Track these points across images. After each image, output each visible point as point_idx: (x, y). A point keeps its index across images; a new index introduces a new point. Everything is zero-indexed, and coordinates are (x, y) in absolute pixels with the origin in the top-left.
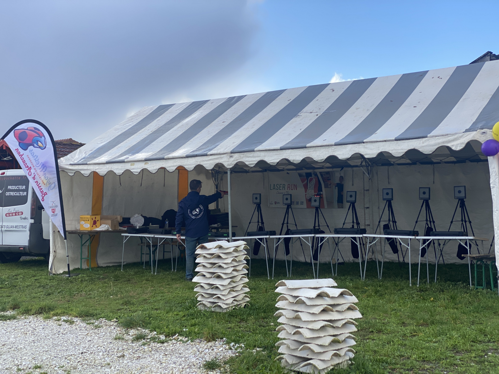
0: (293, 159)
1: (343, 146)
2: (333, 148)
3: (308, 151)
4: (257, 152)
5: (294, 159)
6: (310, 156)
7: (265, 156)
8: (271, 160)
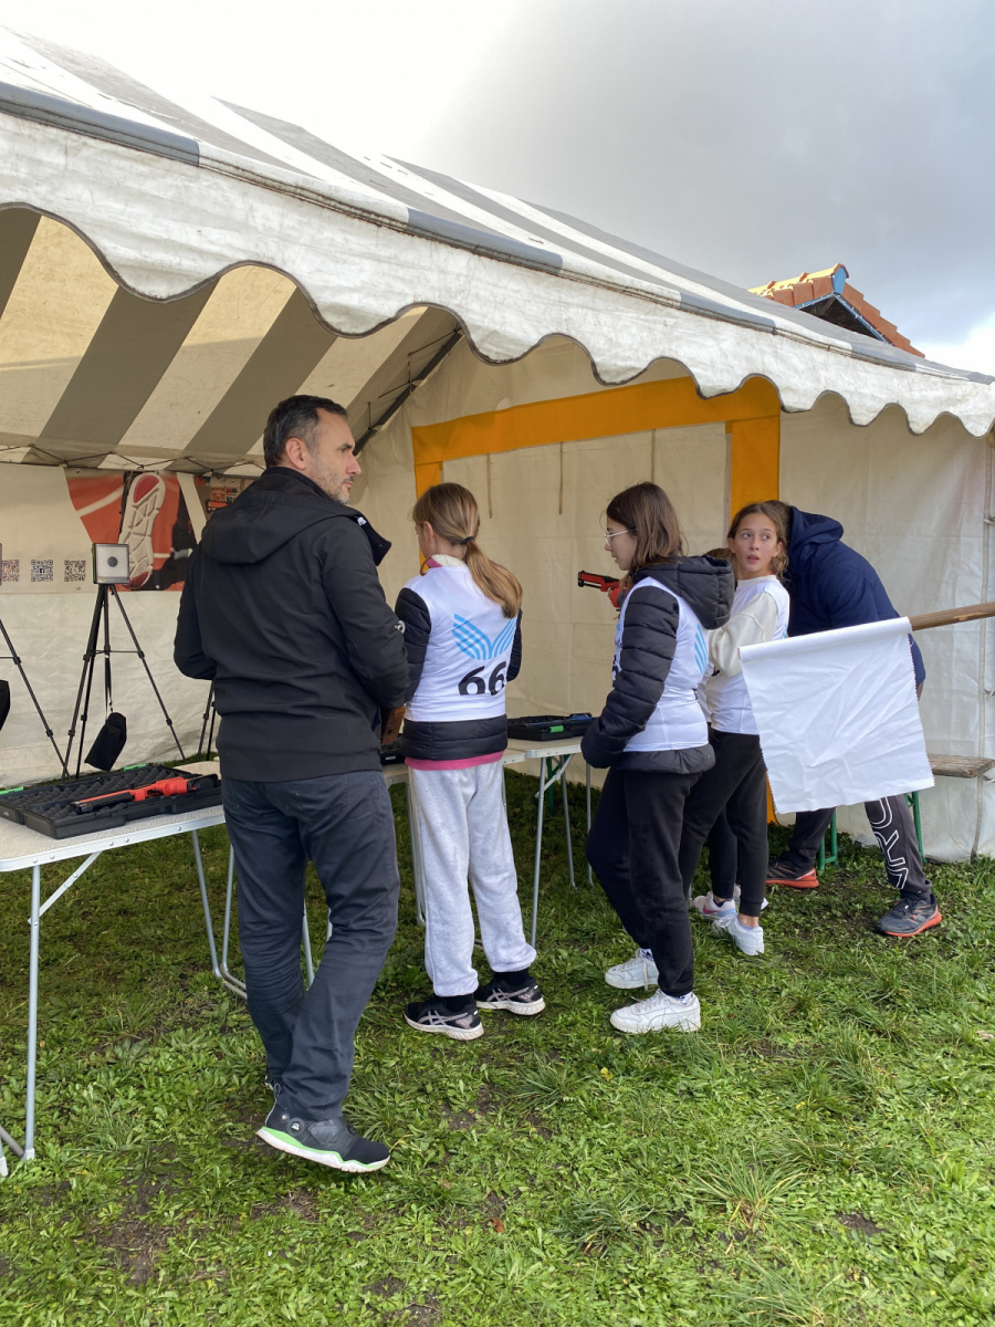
0: (486, 323)
1: (707, 322)
2: (670, 321)
3: (555, 296)
4: (223, 182)
5: (497, 328)
6: (573, 333)
7: (285, 239)
8: (341, 290)
